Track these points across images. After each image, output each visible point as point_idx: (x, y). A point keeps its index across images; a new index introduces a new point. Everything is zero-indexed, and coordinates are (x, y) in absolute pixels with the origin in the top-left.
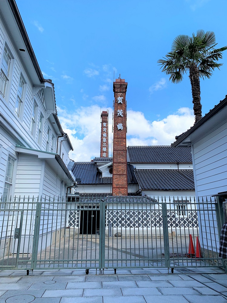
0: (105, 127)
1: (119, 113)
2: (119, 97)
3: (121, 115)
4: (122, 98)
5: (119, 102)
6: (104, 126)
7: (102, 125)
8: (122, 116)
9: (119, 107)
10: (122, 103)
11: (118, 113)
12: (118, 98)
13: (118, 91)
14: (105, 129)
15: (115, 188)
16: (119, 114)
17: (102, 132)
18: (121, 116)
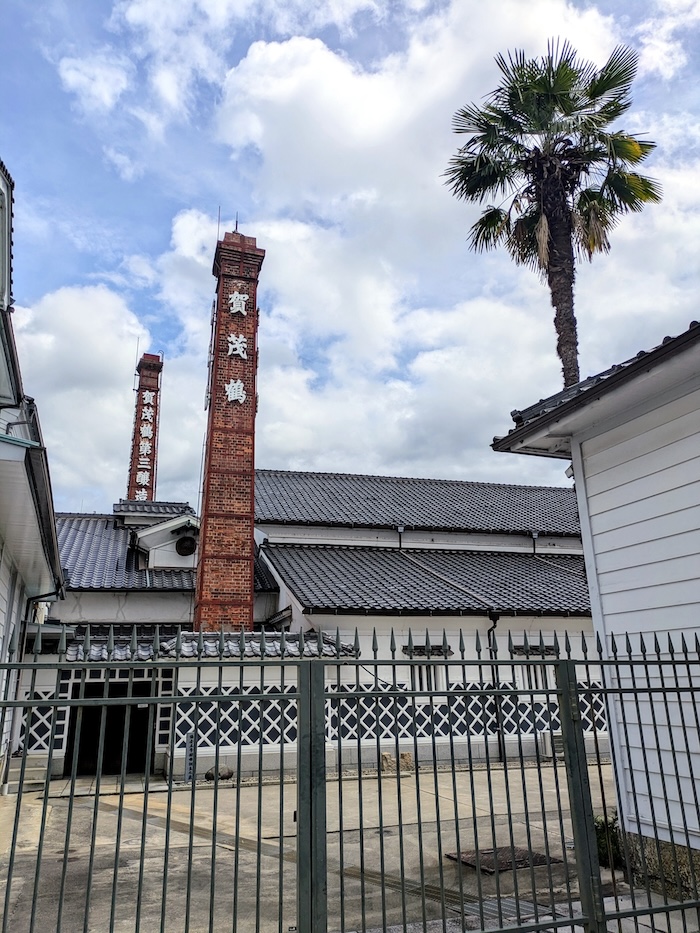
0: (148, 405)
1: (234, 346)
2: (236, 293)
3: (241, 354)
4: (247, 297)
5: (234, 310)
6: (146, 402)
7: (140, 398)
8: (244, 356)
9: (233, 326)
10: (245, 313)
11: (231, 347)
12: (230, 296)
13: (234, 274)
14: (148, 413)
15: (207, 603)
16: (235, 350)
17: (139, 421)
18: (238, 355)
